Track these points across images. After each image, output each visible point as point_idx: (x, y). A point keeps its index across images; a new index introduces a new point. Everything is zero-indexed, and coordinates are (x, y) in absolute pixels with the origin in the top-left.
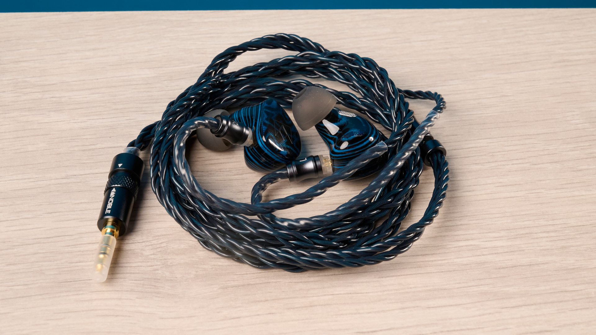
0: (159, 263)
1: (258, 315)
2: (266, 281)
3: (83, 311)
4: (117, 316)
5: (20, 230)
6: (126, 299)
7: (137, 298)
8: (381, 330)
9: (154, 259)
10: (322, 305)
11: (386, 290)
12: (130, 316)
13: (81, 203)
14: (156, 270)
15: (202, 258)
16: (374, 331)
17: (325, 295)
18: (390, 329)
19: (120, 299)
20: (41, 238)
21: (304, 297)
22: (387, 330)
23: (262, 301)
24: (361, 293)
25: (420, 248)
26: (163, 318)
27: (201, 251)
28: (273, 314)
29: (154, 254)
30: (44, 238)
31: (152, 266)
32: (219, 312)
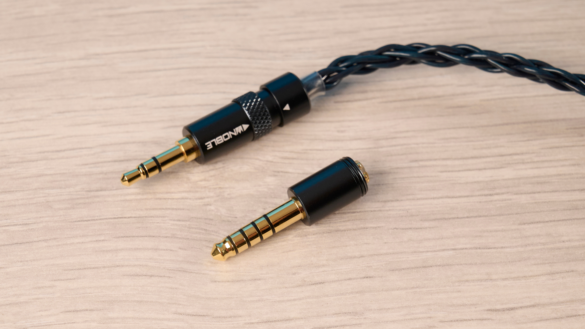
0: (212, 194)
1: (350, 279)
2: (362, 226)
3: (104, 267)
4: (151, 276)
5: (19, 138)
6: (164, 250)
7: (180, 248)
8: (521, 307)
9: (205, 187)
10: (440, 266)
11: (529, 245)
12: (169, 277)
13: (105, 98)
14: (208, 205)
15: (272, 187)
16: (512, 309)
17: (444, 250)
18: (533, 306)
19: (156, 249)
20: (48, 152)
21: (415, 252)
22: (530, 306)
23: (355, 257)
24: (494, 248)
25: (577, 178)
26: (215, 281)
27: (271, 176)
28: (370, 277)
29: (205, 180)
30: (53, 152)
31: (201, 198)
32: (294, 274)
